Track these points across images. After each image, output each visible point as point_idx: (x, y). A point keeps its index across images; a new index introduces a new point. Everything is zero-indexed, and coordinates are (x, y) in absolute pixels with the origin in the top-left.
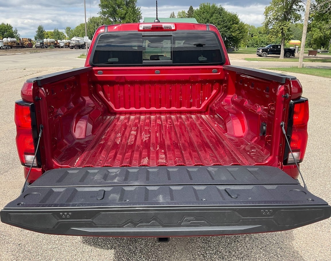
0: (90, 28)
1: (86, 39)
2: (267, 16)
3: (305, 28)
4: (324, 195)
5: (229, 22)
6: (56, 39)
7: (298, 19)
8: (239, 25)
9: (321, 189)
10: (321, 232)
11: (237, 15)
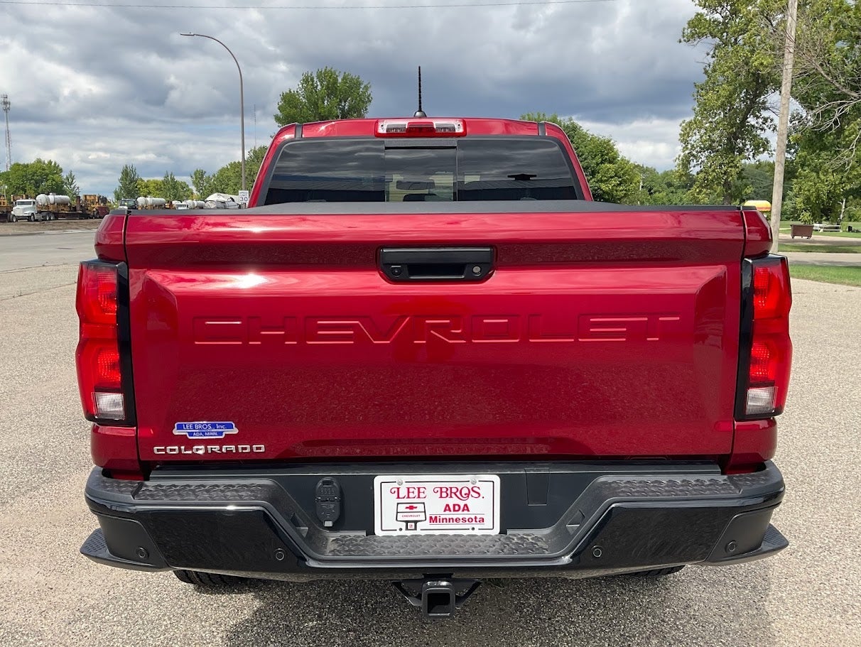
0: (252, 173)
1: (244, 197)
2: (686, 142)
3: (779, 169)
4: (848, 542)
5: (593, 159)
6: (168, 199)
7: (762, 149)
8: (617, 165)
9: (840, 526)
10: (844, 626)
11: (612, 141)
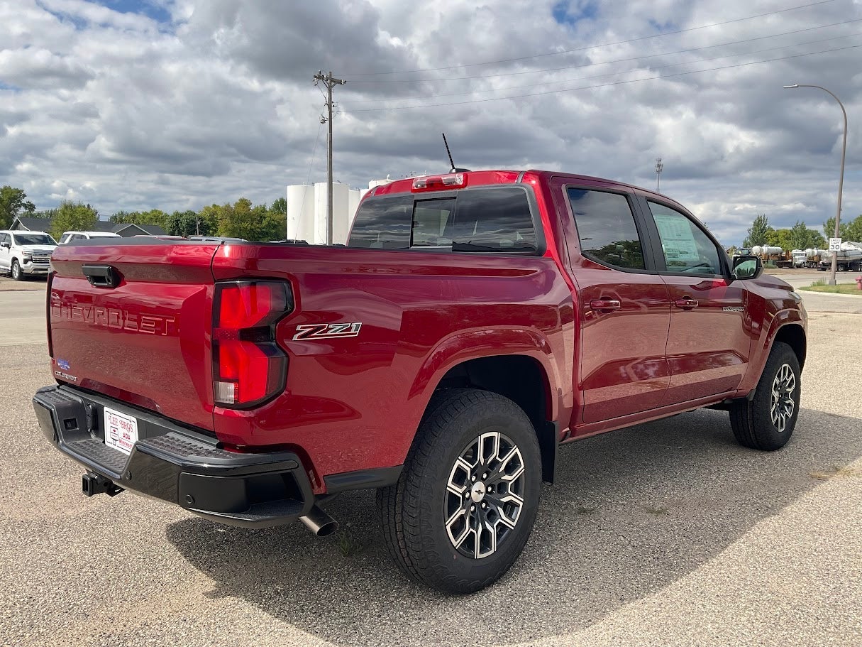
1: (835, 245)
